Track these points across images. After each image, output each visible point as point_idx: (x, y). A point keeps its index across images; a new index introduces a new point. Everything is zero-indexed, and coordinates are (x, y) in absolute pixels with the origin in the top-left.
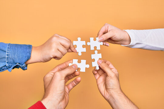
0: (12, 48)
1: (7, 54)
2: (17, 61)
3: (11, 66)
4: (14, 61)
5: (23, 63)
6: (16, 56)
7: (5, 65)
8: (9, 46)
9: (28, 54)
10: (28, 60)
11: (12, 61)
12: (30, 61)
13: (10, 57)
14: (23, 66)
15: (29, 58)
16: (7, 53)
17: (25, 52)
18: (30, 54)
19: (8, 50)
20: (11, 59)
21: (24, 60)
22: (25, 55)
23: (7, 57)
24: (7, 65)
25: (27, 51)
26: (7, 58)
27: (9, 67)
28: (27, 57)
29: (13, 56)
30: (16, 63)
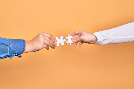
0: (12, 43)
1: (9, 48)
2: (16, 52)
3: (12, 55)
4: (14, 52)
5: (20, 53)
6: (15, 49)
7: (7, 55)
8: (10, 42)
9: (23, 48)
10: (23, 51)
11: (12, 52)
12: (25, 51)
13: (11, 49)
14: (20, 55)
15: (24, 50)
19: (10, 45)
20: (12, 50)
21: (20, 52)
23: (9, 49)
25: (23, 45)
26: (9, 50)
27: (10, 56)
28: (23, 50)
29: (13, 49)
30: (15, 54)
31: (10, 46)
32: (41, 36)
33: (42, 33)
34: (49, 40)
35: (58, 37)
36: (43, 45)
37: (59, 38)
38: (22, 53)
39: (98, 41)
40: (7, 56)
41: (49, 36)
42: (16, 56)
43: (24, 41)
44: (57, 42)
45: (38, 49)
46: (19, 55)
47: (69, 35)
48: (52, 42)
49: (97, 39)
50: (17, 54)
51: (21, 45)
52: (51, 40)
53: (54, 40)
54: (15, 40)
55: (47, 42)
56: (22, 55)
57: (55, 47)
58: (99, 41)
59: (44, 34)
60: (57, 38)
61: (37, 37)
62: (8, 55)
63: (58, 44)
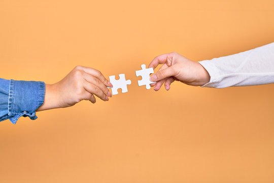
0: (17, 89)
1: (10, 99)
2: (25, 108)
3: (15, 114)
4: (20, 109)
5: (33, 111)
6: (23, 102)
8: (12, 86)
9: (40, 99)
10: (39, 107)
11: (17, 108)
12: (44, 107)
13: (14, 102)
14: (33, 115)
15: (42, 103)
16: (9, 97)
17: (35, 95)
18: (43, 97)
19: (11, 92)
20: (15, 105)
21: (34, 108)
22: (35, 100)
23: (9, 102)
24: (9, 114)
25: (39, 93)
26: (10, 104)
27: (13, 116)
28: (39, 103)
29: (19, 102)
30: (23, 112)
31: (13, 96)
32: (78, 73)
33: (80, 68)
34: (95, 82)
35: (114, 76)
36: (83, 93)
37: (117, 78)
38: (37, 110)
39: (211, 81)
40: (5, 116)
41: (96, 74)
42: (25, 116)
43: (42, 86)
44: (111, 86)
45: (70, 101)
46: (31, 114)
47: (143, 66)
48: (102, 86)
49: (209, 77)
50: (28, 112)
51: (36, 93)
52: (99, 83)
53: (105, 83)
54: (22, 83)
55: (90, 87)
56: (37, 114)
57: (109, 98)
58: (214, 81)
59: (85, 70)
60: (112, 79)
61: (69, 77)
62: (7, 115)
63: (114, 92)
